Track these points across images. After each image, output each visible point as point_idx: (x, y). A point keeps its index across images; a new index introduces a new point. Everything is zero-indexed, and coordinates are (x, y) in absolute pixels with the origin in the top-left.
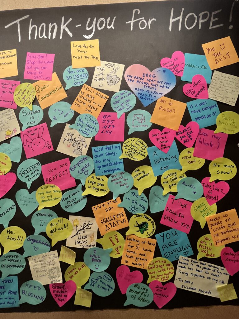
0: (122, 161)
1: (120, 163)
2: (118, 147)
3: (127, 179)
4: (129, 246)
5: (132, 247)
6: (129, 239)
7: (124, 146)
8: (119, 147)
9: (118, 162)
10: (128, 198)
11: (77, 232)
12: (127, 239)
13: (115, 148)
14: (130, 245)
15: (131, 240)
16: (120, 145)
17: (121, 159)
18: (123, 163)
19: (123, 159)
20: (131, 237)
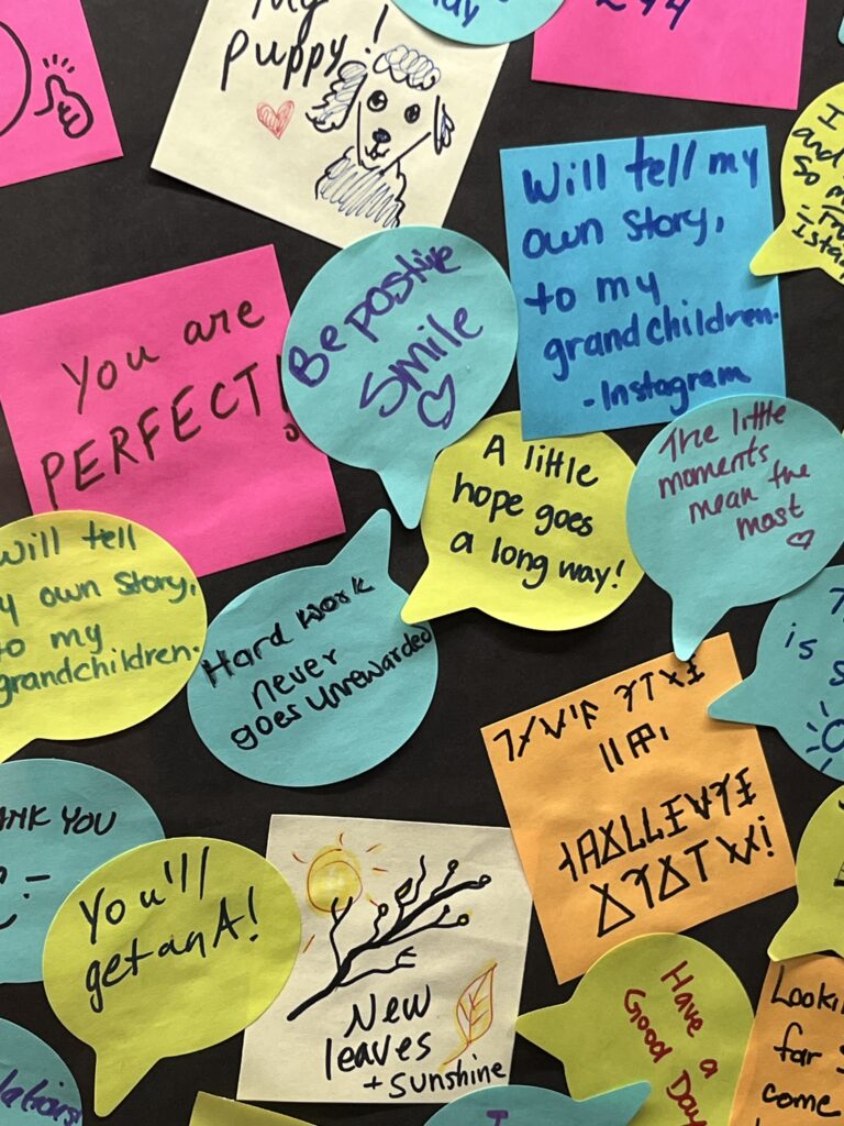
0: (771, 298)
1: (749, 316)
2: (740, 163)
3: (804, 472)
4: (784, 1049)
5: (805, 1057)
6: (784, 994)
7: (798, 159)
8: (752, 160)
9: (728, 310)
10: (797, 640)
11: (344, 968)
12: (775, 1000)
13: (713, 170)
14: (796, 1042)
15: (802, 1001)
16: (755, 137)
17: (767, 279)
18: (778, 322)
19: (783, 277)
20: (807, 979)
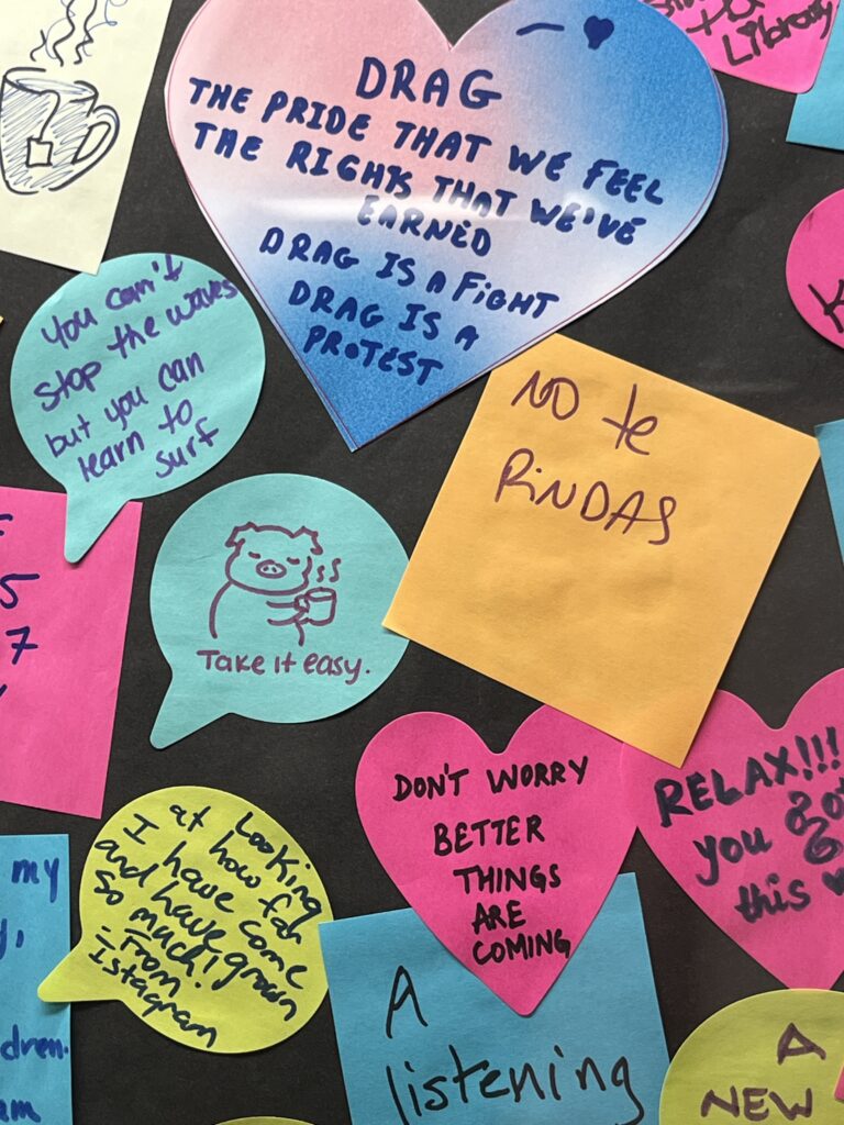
0: (62, 1030)
2: (41, 873)
7: (100, 874)
8: (53, 872)
9: (24, 1037)
13: (15, 878)
17: (57, 1007)
18: (67, 1057)
19: (78, 1007)
